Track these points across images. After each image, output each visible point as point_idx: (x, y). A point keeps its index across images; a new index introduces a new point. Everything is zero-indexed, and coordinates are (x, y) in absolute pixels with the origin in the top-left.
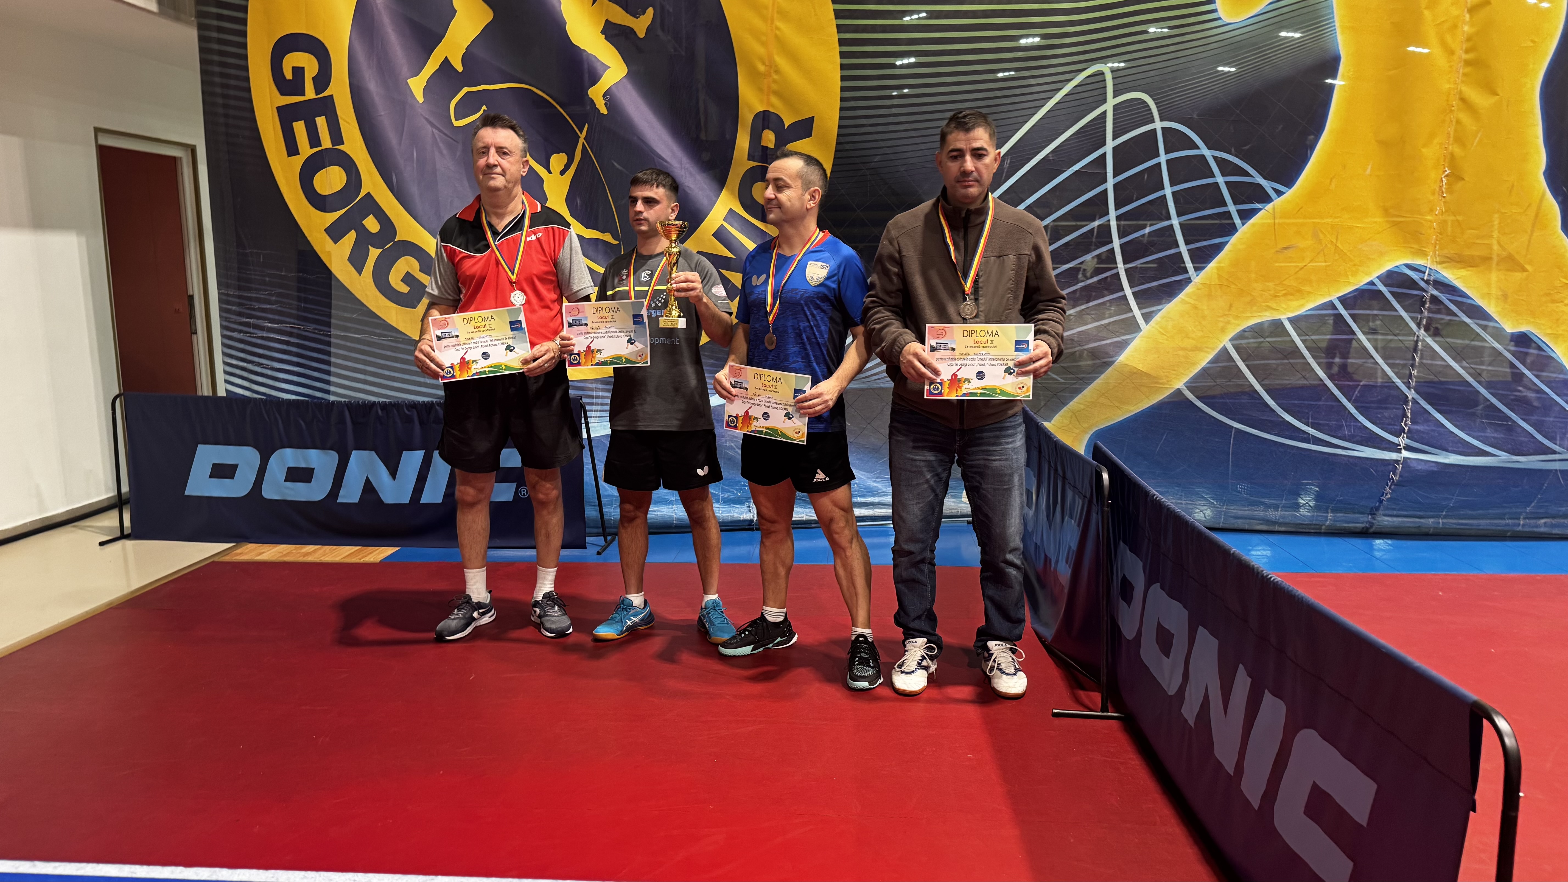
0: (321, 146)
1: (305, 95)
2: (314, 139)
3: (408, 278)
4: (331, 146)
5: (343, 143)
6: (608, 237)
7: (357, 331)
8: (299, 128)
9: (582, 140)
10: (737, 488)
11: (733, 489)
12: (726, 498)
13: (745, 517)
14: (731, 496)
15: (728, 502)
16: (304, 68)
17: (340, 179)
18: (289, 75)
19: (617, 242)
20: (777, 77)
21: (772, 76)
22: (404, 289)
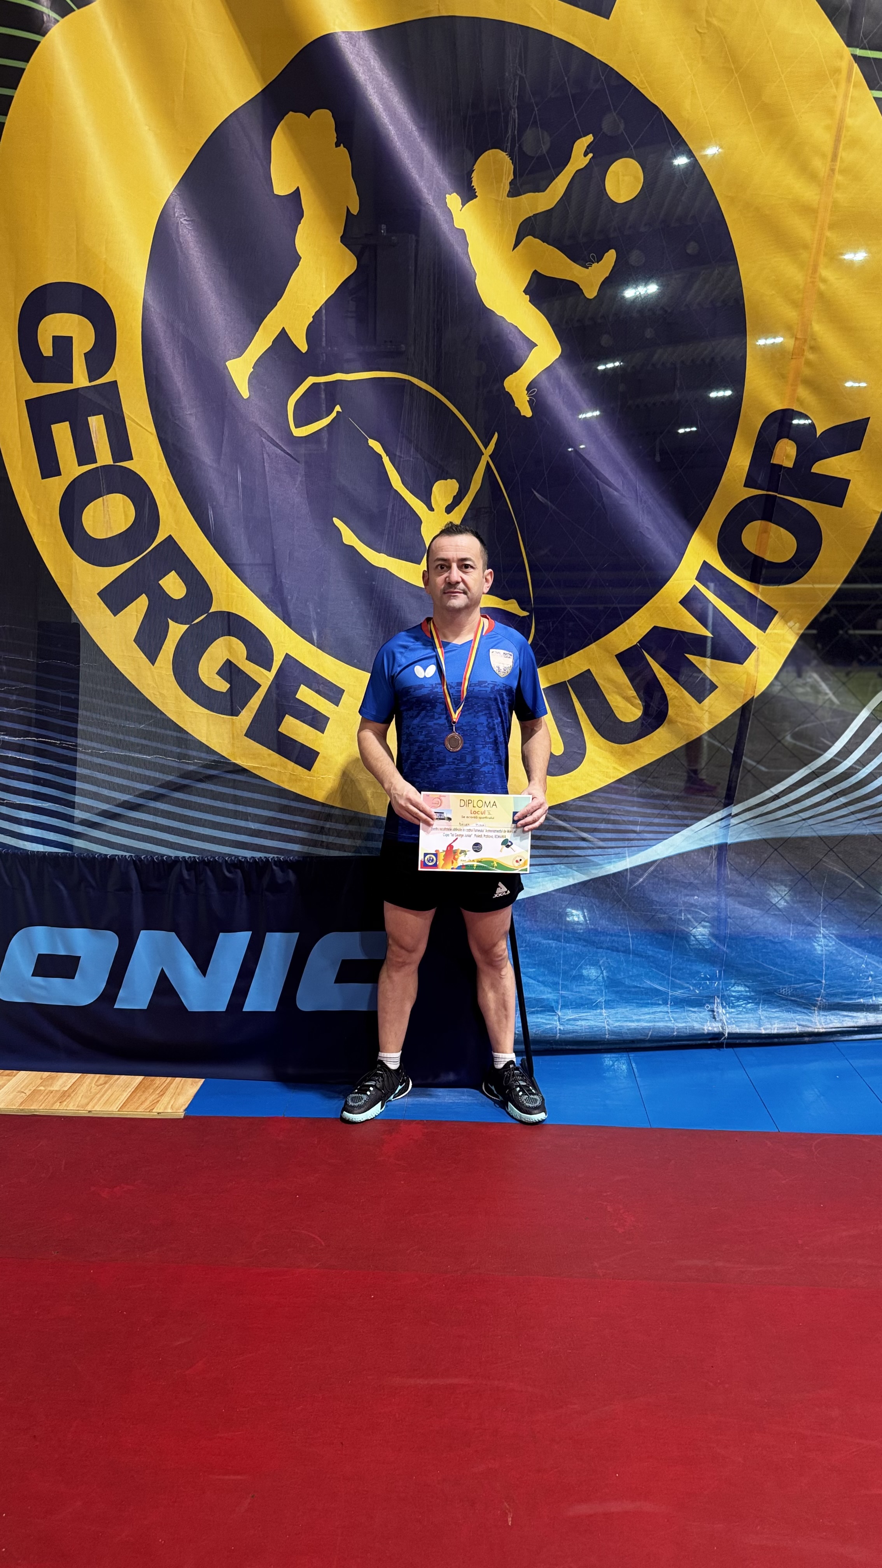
0: (96, 462)
1: (72, 382)
2: (85, 452)
3: (229, 670)
4: (112, 463)
5: (130, 458)
6: (512, 606)
7: (143, 749)
8: (62, 433)
9: (485, 459)
10: (694, 982)
11: (688, 983)
12: (676, 998)
13: (710, 1028)
14: (686, 993)
15: (681, 1003)
16: (71, 337)
17: (126, 515)
18: (47, 350)
19: (525, 614)
20: (811, 356)
21: (803, 355)
22: (222, 686)
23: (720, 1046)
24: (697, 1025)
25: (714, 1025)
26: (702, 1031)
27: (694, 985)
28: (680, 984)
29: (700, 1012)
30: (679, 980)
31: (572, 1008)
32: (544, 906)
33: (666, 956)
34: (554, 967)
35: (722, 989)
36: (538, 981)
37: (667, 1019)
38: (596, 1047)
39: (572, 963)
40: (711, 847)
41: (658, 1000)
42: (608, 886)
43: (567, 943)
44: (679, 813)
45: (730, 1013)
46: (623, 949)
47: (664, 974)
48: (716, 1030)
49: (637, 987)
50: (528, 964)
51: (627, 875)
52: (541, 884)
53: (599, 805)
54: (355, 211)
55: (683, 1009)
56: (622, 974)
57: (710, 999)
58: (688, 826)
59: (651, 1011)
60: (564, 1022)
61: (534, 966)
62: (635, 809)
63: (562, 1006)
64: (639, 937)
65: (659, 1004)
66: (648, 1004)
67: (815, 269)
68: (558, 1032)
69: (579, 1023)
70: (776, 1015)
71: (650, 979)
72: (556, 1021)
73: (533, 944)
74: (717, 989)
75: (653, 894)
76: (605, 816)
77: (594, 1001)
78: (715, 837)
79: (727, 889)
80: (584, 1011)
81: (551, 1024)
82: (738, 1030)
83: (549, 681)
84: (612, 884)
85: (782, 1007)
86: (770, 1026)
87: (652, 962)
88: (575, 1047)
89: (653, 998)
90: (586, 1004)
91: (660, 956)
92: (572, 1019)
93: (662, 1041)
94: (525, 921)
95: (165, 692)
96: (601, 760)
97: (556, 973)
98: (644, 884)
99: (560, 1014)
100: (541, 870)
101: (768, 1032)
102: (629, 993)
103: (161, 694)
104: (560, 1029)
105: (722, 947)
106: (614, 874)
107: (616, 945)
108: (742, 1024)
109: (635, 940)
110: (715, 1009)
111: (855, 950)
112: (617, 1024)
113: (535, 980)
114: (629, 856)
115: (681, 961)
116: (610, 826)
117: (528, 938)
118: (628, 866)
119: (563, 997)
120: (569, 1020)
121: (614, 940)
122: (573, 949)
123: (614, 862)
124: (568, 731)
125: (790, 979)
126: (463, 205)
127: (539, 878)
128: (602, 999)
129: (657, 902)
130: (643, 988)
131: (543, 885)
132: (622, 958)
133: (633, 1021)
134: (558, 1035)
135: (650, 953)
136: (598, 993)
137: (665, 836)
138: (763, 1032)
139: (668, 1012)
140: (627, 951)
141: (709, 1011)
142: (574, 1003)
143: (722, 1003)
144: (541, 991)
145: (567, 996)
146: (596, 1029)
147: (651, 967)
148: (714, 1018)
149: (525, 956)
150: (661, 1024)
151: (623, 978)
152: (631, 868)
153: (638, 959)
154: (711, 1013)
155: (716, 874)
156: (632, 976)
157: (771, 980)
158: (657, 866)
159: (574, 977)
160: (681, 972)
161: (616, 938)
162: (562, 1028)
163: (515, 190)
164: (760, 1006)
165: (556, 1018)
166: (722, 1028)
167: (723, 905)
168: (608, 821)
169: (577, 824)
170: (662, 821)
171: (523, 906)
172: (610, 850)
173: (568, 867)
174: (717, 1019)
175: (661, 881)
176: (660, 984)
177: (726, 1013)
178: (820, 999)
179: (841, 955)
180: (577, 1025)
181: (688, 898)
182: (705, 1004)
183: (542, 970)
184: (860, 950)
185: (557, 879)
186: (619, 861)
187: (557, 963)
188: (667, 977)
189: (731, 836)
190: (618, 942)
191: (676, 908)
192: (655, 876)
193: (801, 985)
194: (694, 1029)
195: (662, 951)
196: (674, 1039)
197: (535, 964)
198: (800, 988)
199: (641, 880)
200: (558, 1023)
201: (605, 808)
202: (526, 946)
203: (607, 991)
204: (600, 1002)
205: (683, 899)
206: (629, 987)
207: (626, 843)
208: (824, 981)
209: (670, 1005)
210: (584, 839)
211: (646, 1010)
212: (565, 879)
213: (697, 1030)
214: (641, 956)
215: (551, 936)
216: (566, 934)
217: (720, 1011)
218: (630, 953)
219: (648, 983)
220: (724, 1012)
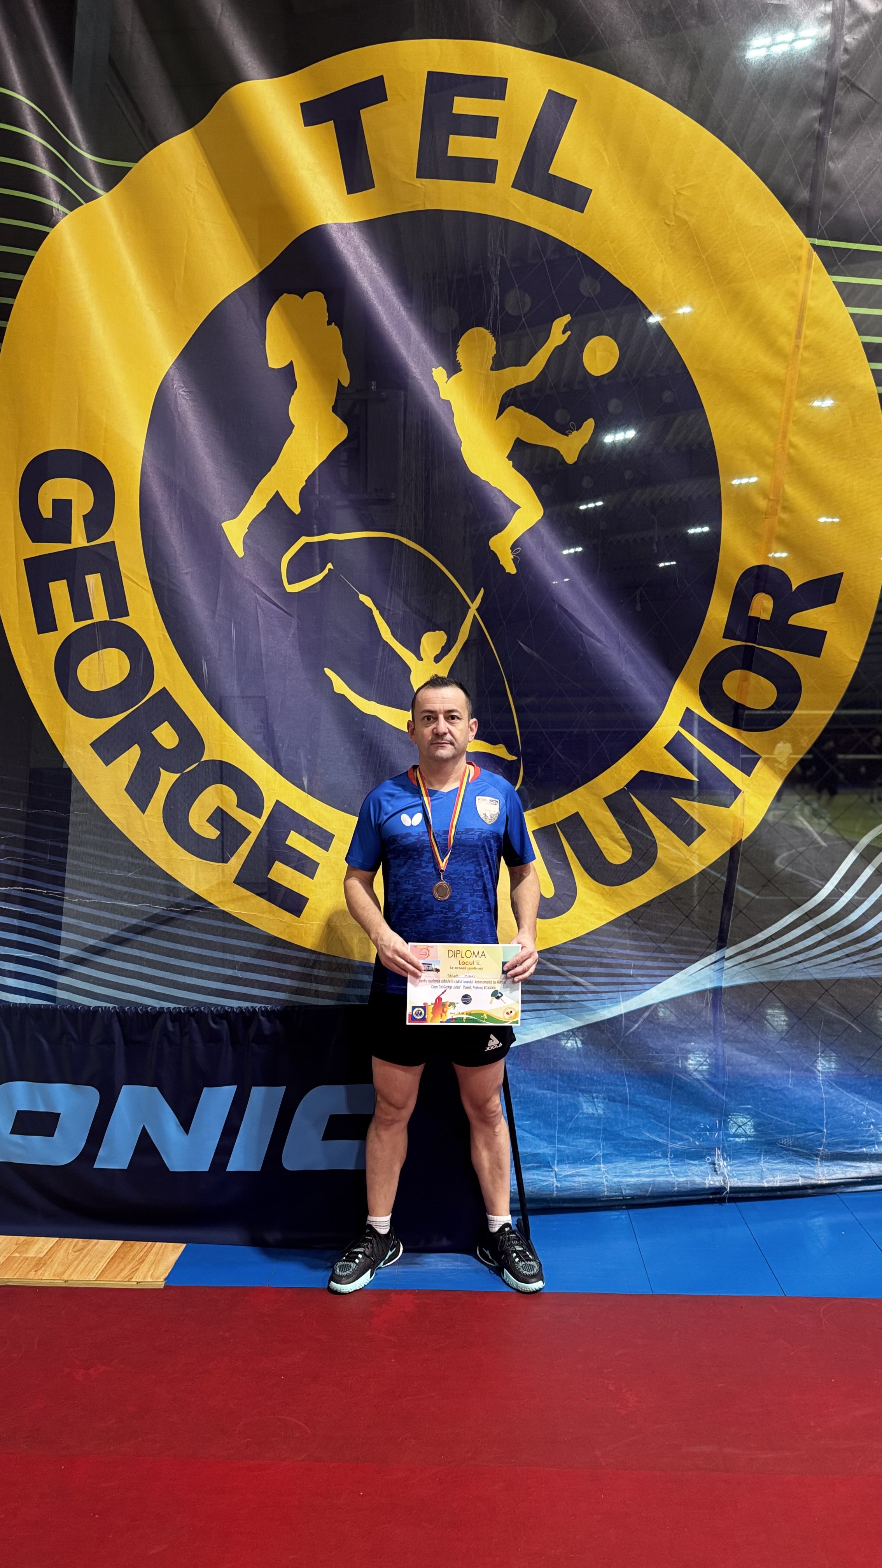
1: (70, 542)
2: (81, 607)
3: (220, 818)
4: (108, 619)
5: (127, 615)
6: (501, 751)
7: (131, 898)
8: (59, 591)
9: (472, 612)
10: (694, 1133)
11: (687, 1134)
12: (677, 1150)
13: (712, 1183)
14: (685, 1145)
15: (680, 1156)
16: (71, 501)
17: (120, 668)
18: (47, 512)
19: (515, 758)
20: (784, 516)
21: (776, 515)
22: (212, 833)
23: (721, 1201)
24: (698, 1180)
25: (715, 1179)
26: (703, 1186)
27: (693, 1136)
28: (681, 1136)
29: (701, 1165)
30: (678, 1131)
31: (569, 1163)
32: (538, 1054)
33: (664, 1106)
34: (549, 1119)
35: (723, 1140)
36: (533, 1135)
37: (667, 1173)
38: (594, 1205)
39: (568, 1114)
40: (704, 991)
41: (657, 1153)
42: (603, 1032)
43: (562, 1093)
44: (672, 956)
45: (731, 1165)
46: (619, 1099)
47: (662, 1125)
48: (717, 1184)
49: (635, 1139)
50: (523, 1116)
51: (621, 1022)
52: (534, 1030)
53: (591, 948)
54: (346, 383)
55: (683, 1162)
56: (620, 1125)
57: (710, 1151)
58: (682, 969)
59: (651, 1165)
60: (561, 1178)
61: (529, 1118)
62: (628, 952)
63: (558, 1161)
64: (636, 1086)
65: (659, 1158)
66: (647, 1157)
67: (785, 436)
68: (555, 1189)
69: (577, 1179)
70: (778, 1166)
71: (648, 1131)
72: (552, 1177)
73: (528, 1095)
74: (718, 1140)
75: (649, 1040)
76: (599, 960)
77: (592, 1155)
78: (709, 980)
79: (724, 1034)
80: (582, 1166)
81: (547, 1181)
82: (740, 1184)
83: (539, 824)
84: (607, 1030)
85: (784, 1158)
86: (772, 1179)
87: (650, 1113)
88: (573, 1205)
89: (652, 1151)
90: (583, 1159)
91: (658, 1105)
92: (569, 1175)
93: (662, 1197)
94: (519, 1070)
95: (154, 840)
96: (591, 902)
97: (550, 1125)
98: (640, 1030)
99: (556, 1170)
100: (534, 1016)
101: (771, 1184)
102: (627, 1145)
103: (150, 842)
104: (557, 1186)
105: (721, 1096)
106: (609, 1020)
107: (613, 1095)
108: (744, 1177)
109: (632, 1088)
110: (716, 1162)
111: (855, 1097)
112: (616, 1180)
113: (530, 1133)
114: (623, 1001)
115: (680, 1111)
116: (602, 970)
117: (522, 1089)
118: (623, 1012)
119: (559, 1151)
120: (566, 1176)
121: (610, 1089)
122: (568, 1100)
123: (608, 1007)
124: (559, 873)
125: (791, 1129)
126: (449, 377)
127: (532, 1024)
128: (600, 1153)
129: (653, 1049)
130: (642, 1140)
131: (536, 1032)
132: (619, 1109)
133: (632, 1176)
134: (555, 1192)
135: (648, 1103)
136: (595, 1147)
137: (659, 979)
138: (766, 1185)
139: (667, 1166)
140: (624, 1101)
141: (710, 1163)
142: (571, 1158)
143: (723, 1155)
144: (536, 1145)
145: (563, 1150)
146: (594, 1186)
147: (650, 1118)
148: (715, 1171)
149: (520, 1107)
150: (661, 1179)
151: (622, 1130)
152: (626, 1014)
153: (635, 1109)
154: (712, 1166)
155: (712, 1019)
156: (630, 1128)
157: (772, 1130)
158: (652, 1012)
159: (571, 1129)
160: (680, 1122)
161: (612, 1087)
162: (559, 1185)
163: (498, 364)
164: (762, 1158)
165: (553, 1174)
166: (724, 1181)
167: (720, 1051)
168: (601, 965)
169: (570, 968)
170: (655, 964)
171: (516, 1053)
172: (603, 995)
173: (561, 1012)
174: (718, 1173)
175: (656, 1026)
176: (659, 1136)
177: (727, 1165)
178: (822, 1149)
179: (841, 1102)
180: (575, 1182)
181: (684, 1044)
182: (705, 1157)
183: (537, 1122)
184: (860, 1096)
185: (550, 1025)
186: (614, 1006)
187: (552, 1115)
188: (666, 1128)
189: (725, 979)
190: (615, 1091)
191: (672, 1055)
192: (651, 1022)
193: (803, 1135)
194: (695, 1184)
195: (660, 1100)
196: (675, 1194)
197: (530, 1116)
198: (802, 1138)
199: (636, 1026)
200: (555, 1179)
201: (598, 952)
202: (520, 1097)
203: (604, 1144)
204: (597, 1156)
205: (680, 1046)
206: (627, 1139)
207: (621, 988)
208: (825, 1130)
209: (670, 1158)
210: (576, 984)
211: (646, 1164)
212: (559, 1025)
213: (698, 1184)
214: (638, 1106)
215: (546, 1086)
216: (561, 1083)
217: (721, 1164)
218: (627, 1103)
219: (648, 1136)
220: (725, 1164)
